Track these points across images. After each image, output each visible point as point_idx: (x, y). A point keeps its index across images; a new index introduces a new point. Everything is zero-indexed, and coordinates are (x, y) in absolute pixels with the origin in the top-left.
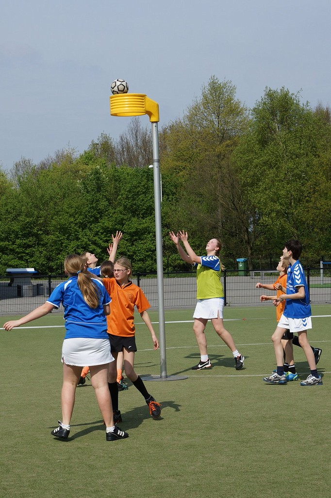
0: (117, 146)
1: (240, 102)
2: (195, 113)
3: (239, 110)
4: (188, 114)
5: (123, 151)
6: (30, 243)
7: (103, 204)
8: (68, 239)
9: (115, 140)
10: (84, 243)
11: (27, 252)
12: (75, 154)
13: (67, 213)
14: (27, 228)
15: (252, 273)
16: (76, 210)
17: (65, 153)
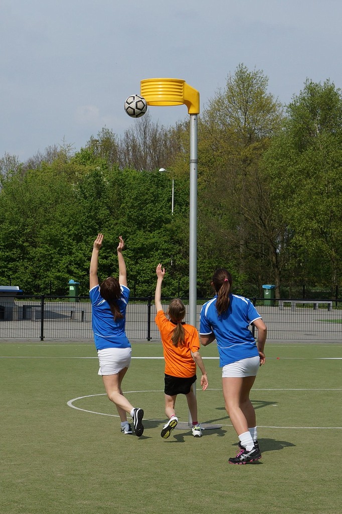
0: (121, 143)
1: (272, 96)
2: (217, 107)
3: (271, 106)
4: (209, 109)
5: (128, 150)
6: (14, 257)
7: (103, 212)
8: (59, 254)
9: (119, 137)
10: (78, 259)
11: (10, 266)
12: (70, 151)
13: (60, 222)
14: (11, 237)
15: (281, 303)
16: (70, 219)
17: (59, 150)
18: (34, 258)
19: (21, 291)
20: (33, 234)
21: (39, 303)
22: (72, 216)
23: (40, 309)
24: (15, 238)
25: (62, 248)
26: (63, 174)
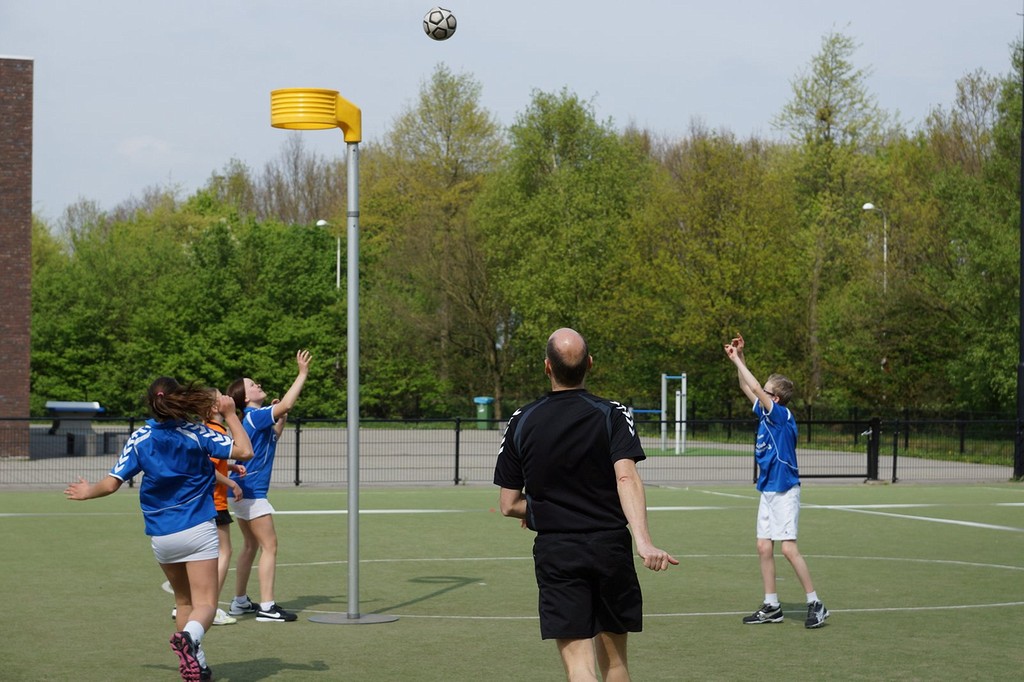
0: (259, 182)
1: (488, 112)
2: (405, 128)
3: (486, 126)
4: (393, 130)
5: (270, 193)
6: (90, 356)
7: (231, 288)
8: (163, 352)
9: (256, 172)
10: (192, 359)
11: (85, 371)
12: (180, 194)
13: (163, 302)
14: (88, 327)
16: (179, 298)
17: (162, 192)
18: (123, 358)
19: (102, 410)
20: (122, 322)
22: (182, 294)
24: (94, 328)
25: (167, 343)
26: (170, 229)
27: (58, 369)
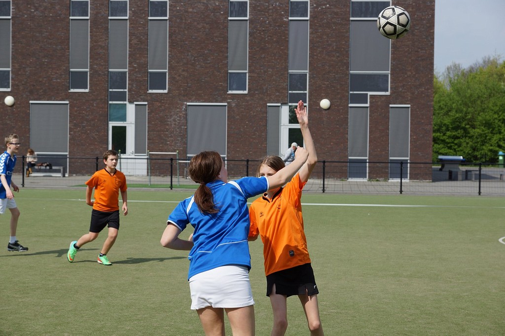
6: (459, 135)
11: (456, 142)
12: (500, 59)
14: (457, 122)
17: (492, 59)
18: (473, 136)
19: (464, 160)
20: (472, 119)
21: (477, 168)
23: (478, 172)
24: (460, 122)
25: (493, 129)
26: (495, 76)
27: (443, 141)
